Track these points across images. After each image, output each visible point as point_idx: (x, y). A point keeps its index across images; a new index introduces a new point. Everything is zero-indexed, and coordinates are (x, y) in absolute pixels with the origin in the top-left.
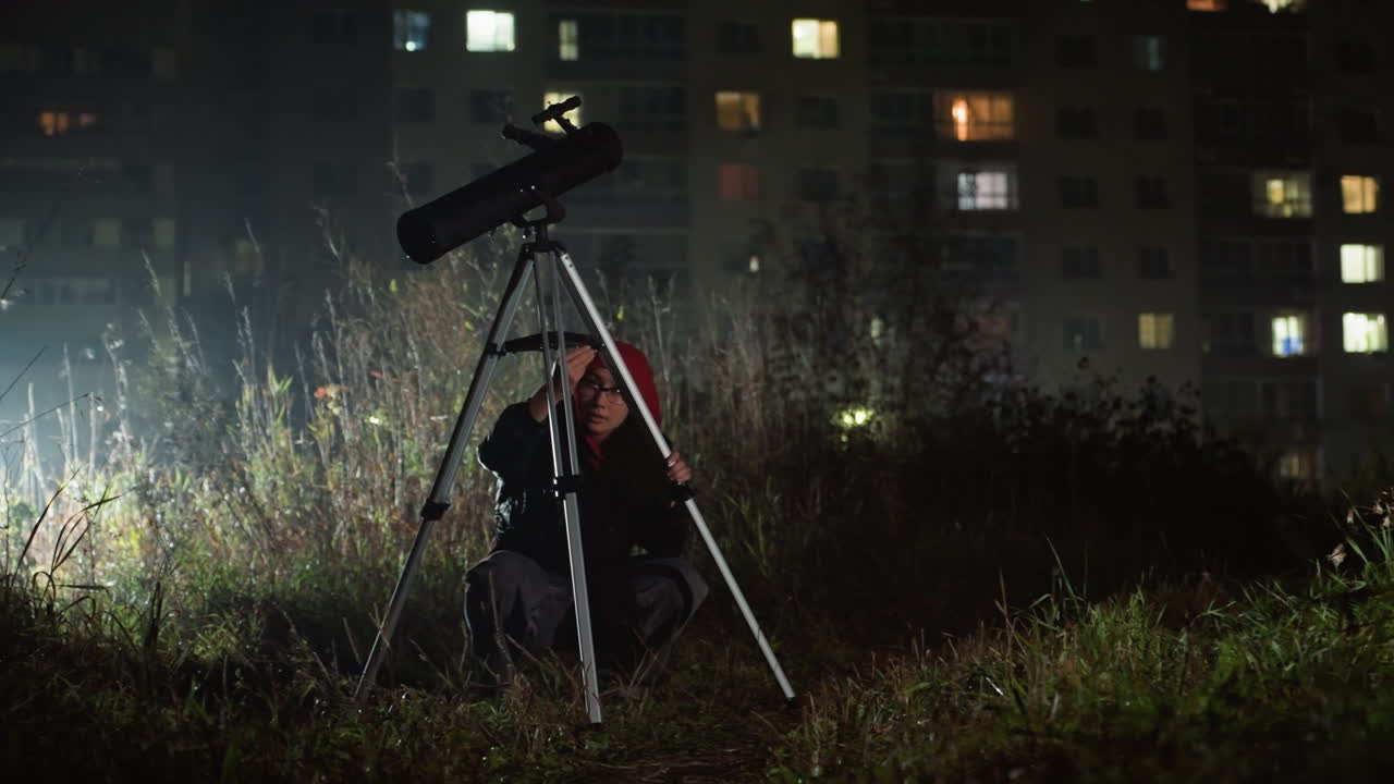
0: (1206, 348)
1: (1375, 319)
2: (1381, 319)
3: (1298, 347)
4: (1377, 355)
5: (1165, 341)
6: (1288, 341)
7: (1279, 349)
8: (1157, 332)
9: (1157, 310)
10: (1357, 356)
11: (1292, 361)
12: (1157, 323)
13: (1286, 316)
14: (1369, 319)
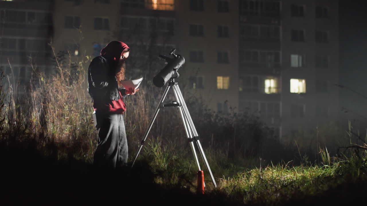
0: (241, 89)
1: (302, 81)
2: (304, 81)
3: (274, 91)
4: (302, 94)
5: (226, 86)
6: (270, 88)
7: (267, 91)
8: (223, 83)
9: (224, 75)
10: (295, 94)
11: (272, 95)
12: (223, 80)
13: (270, 79)
14: (299, 81)
